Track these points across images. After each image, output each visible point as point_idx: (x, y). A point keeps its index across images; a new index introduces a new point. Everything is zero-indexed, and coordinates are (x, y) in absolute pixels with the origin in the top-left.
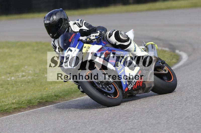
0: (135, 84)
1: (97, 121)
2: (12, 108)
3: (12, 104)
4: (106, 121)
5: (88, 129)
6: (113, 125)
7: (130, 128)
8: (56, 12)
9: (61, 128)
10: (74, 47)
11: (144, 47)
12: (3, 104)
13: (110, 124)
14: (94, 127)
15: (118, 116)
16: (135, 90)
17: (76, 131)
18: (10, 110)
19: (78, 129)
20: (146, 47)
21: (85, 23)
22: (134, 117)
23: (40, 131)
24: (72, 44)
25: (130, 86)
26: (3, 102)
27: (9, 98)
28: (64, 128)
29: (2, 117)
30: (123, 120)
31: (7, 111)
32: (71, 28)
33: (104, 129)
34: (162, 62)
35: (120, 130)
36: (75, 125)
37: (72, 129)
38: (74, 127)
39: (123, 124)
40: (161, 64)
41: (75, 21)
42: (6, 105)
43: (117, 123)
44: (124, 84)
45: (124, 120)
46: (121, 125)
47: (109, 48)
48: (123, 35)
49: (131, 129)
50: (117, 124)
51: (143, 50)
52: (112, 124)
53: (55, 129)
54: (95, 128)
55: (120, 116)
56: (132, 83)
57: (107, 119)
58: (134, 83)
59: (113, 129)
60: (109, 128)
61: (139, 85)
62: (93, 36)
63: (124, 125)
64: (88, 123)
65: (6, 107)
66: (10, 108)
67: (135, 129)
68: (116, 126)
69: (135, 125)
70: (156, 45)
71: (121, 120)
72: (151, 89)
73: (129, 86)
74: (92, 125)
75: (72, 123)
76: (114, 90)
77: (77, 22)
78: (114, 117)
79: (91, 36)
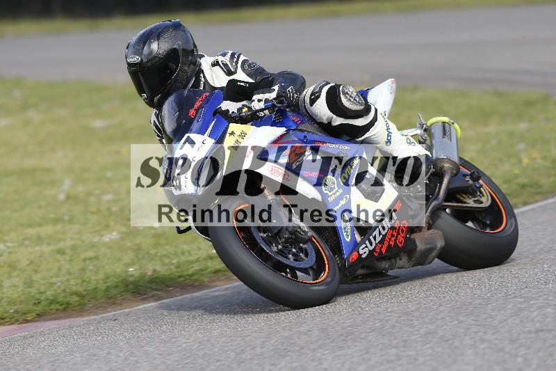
0: (382, 242)
1: (442, 308)
2: (209, 270)
3: (209, 260)
4: (467, 309)
5: (417, 330)
6: (486, 319)
7: (533, 329)
8: (160, 30)
9: (343, 328)
10: (202, 131)
11: (419, 132)
12: (183, 258)
13: (477, 316)
14: (435, 326)
15: (503, 294)
16: (382, 258)
17: (384, 335)
18: (202, 275)
19: (390, 330)
20: (425, 130)
21: (244, 62)
22: (546, 299)
23: (286, 334)
24: (196, 125)
25: (366, 247)
26: (183, 253)
27: (199, 243)
28: (349, 326)
29: (181, 295)
30: (514, 306)
31: (195, 277)
32: (204, 77)
33: (463, 330)
34: (472, 176)
35: (506, 335)
36: (381, 320)
37: (373, 331)
38: (378, 325)
39: (515, 317)
40: (471, 182)
41: (217, 58)
42: (192, 262)
43: (497, 315)
44: (348, 240)
45: (519, 305)
46: (510, 320)
47: (305, 137)
48: (351, 96)
49: (537, 331)
50: (499, 318)
51: (412, 140)
52: (484, 316)
53: (326, 329)
54: (437, 327)
55: (507, 294)
56: (371, 238)
57: (471, 303)
58: (378, 239)
59: (485, 332)
60: (474, 329)
61: (395, 243)
62: (259, 101)
63: (517, 321)
64: (417, 314)
65: (192, 267)
66: (202, 270)
67: (549, 331)
68: (496, 322)
69: (549, 319)
70: (456, 125)
71: (510, 306)
72: (434, 253)
73: (361, 248)
74: (428, 321)
75: (373, 315)
76: (314, 259)
77: (220, 59)
78: (488, 297)
79: (254, 101)
